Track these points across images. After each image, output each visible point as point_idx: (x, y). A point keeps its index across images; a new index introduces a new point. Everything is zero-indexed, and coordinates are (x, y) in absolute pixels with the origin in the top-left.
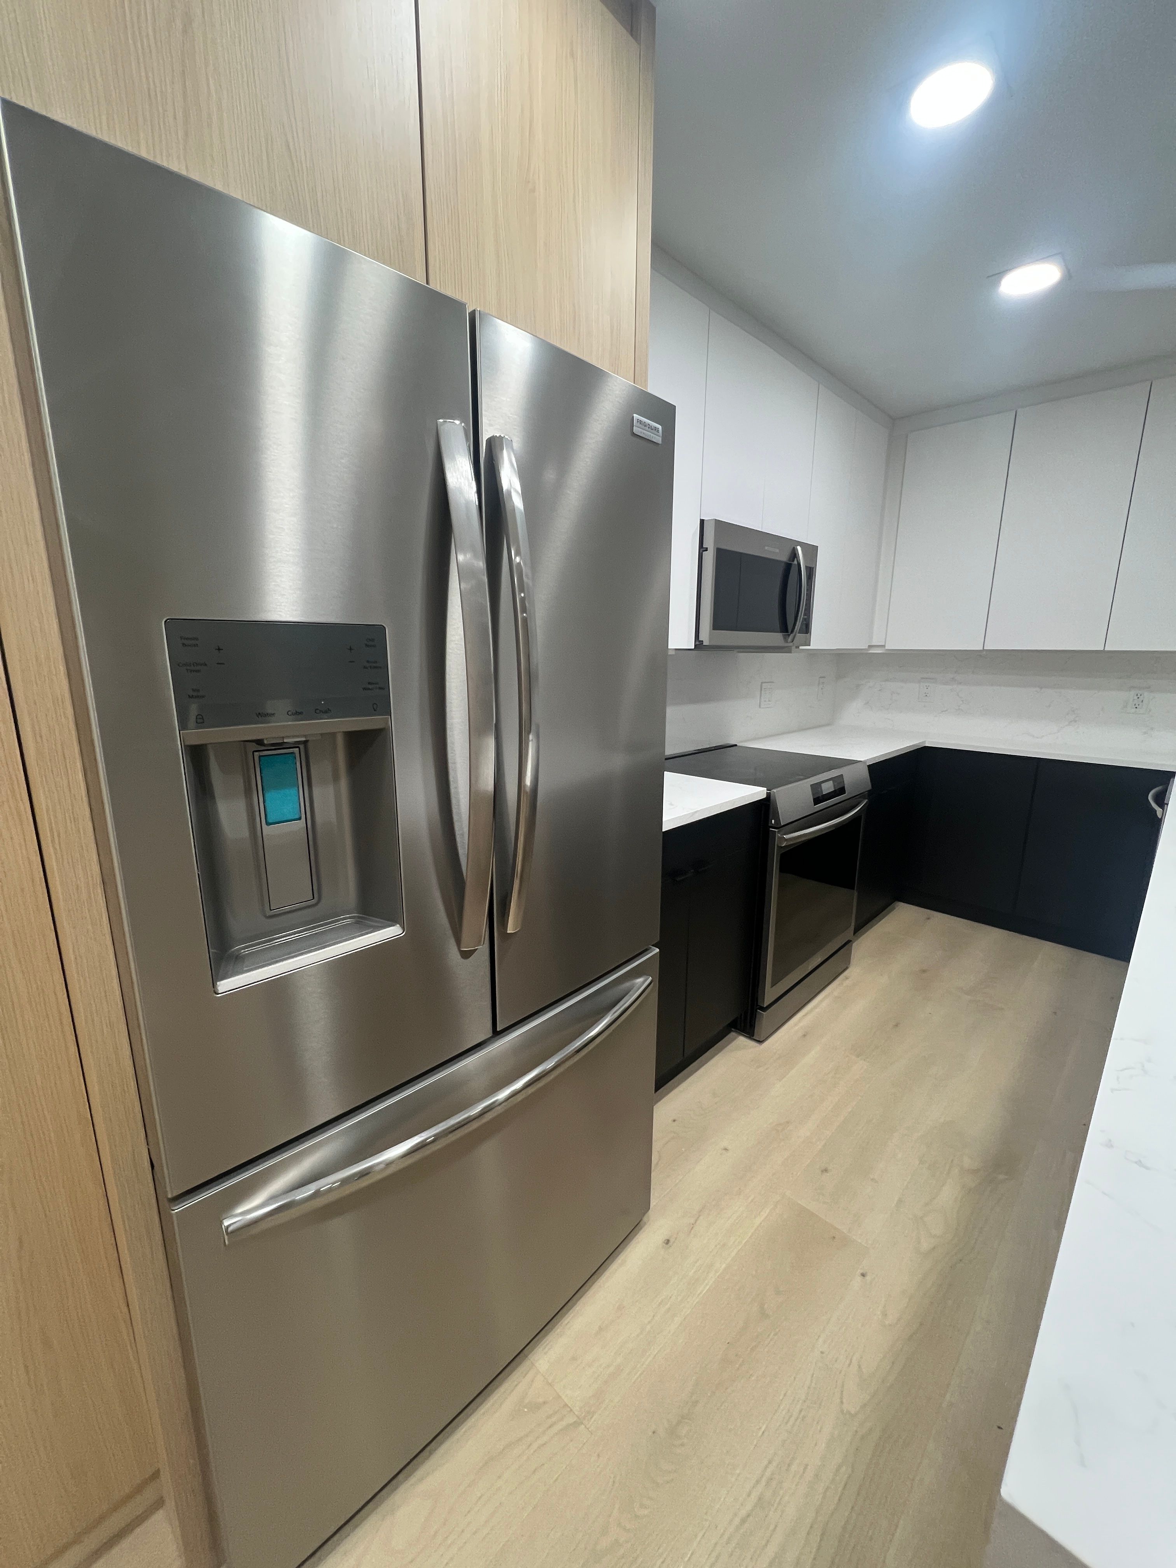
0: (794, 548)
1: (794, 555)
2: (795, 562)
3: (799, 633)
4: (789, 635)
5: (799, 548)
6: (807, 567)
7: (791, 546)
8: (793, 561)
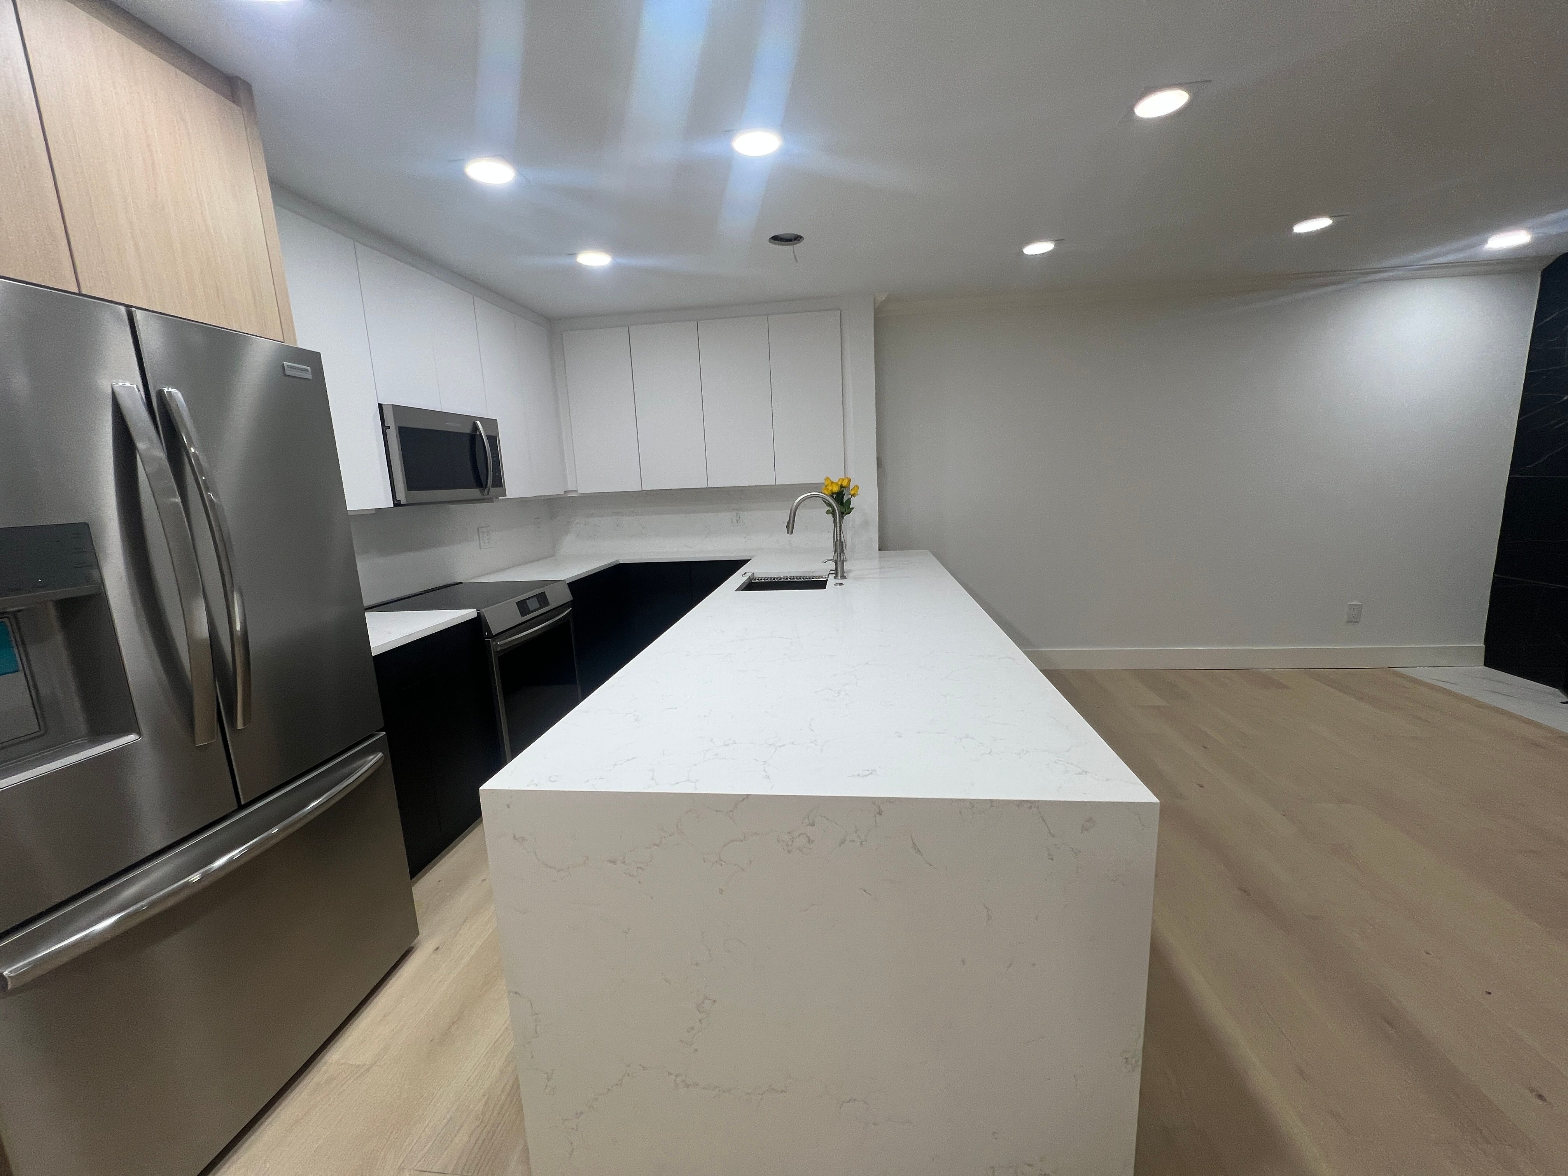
0: (474, 422)
1: (475, 428)
2: (478, 433)
3: (492, 487)
4: (484, 490)
5: (478, 422)
6: (488, 437)
7: (473, 421)
8: (476, 432)
